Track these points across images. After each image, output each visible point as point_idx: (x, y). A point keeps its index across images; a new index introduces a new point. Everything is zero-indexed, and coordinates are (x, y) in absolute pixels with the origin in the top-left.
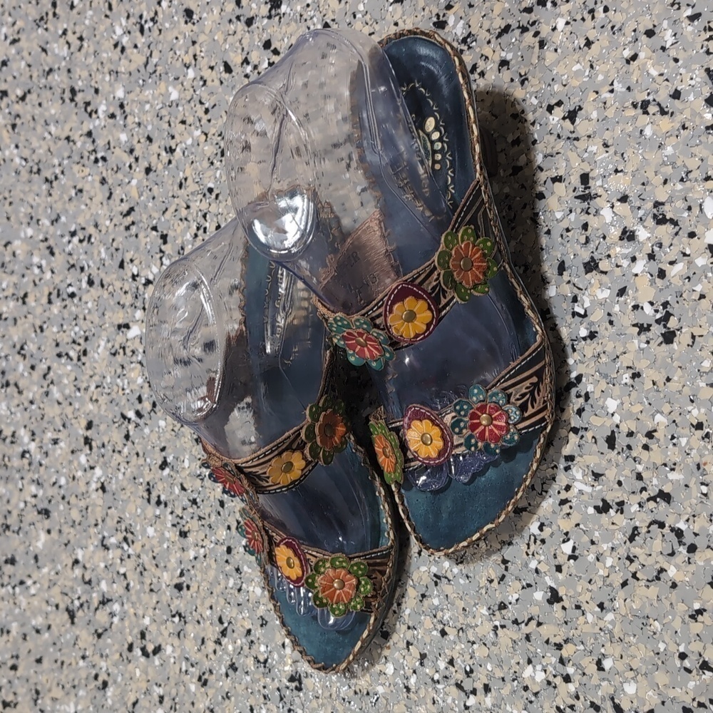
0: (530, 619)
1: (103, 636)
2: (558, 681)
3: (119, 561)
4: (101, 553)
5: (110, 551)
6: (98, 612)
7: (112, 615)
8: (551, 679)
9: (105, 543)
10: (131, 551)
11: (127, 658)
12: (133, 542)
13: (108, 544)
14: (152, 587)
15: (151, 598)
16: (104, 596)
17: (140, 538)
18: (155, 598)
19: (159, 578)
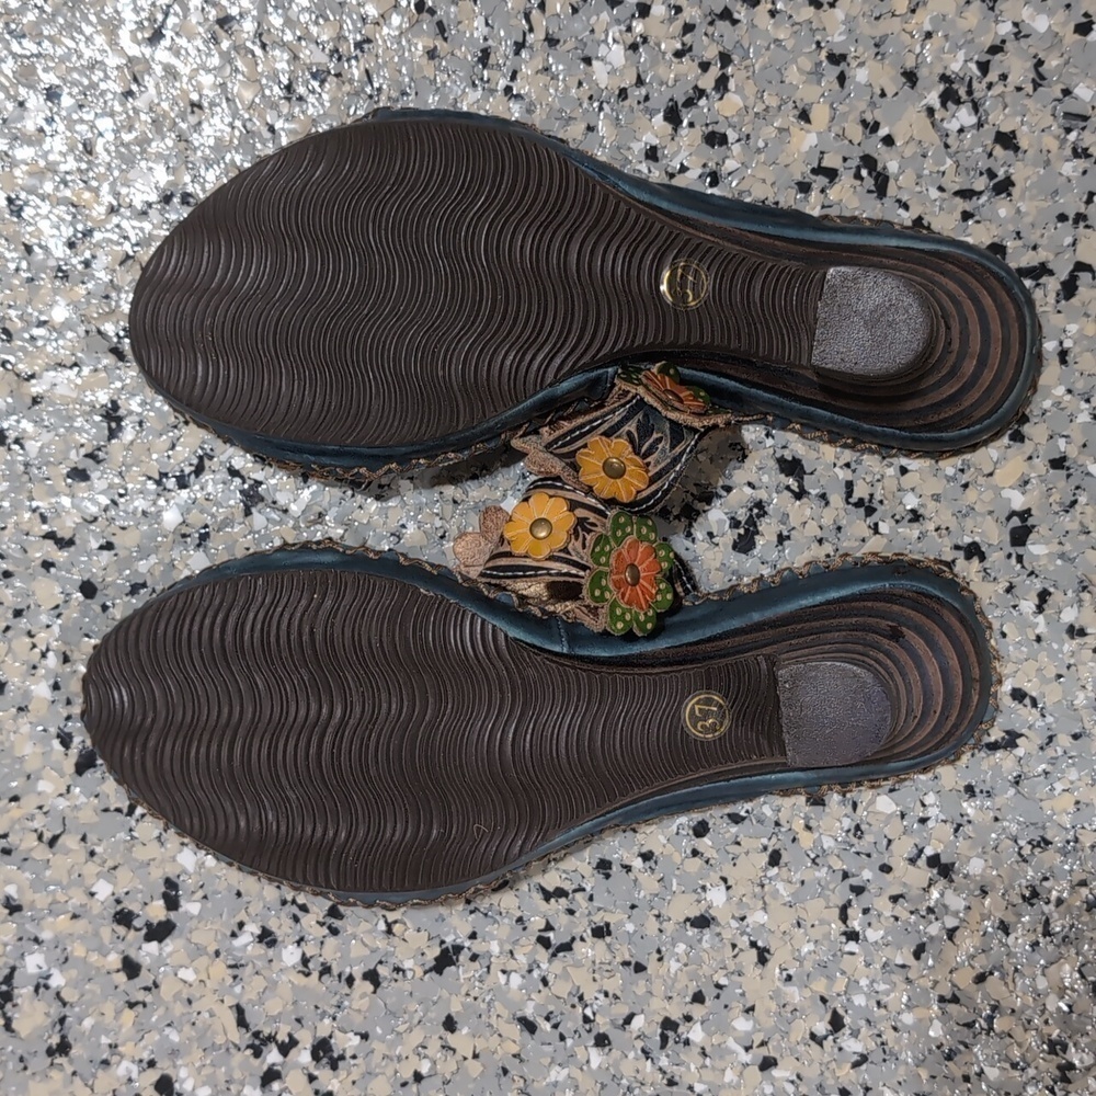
0: (527, 16)
1: (70, 1039)
2: (638, 27)
6: (14, 1025)
7: (41, 986)
8: (629, 39)
11: (147, 989)
14: (48, 835)
15: (67, 852)
18: (70, 841)
19: (40, 808)
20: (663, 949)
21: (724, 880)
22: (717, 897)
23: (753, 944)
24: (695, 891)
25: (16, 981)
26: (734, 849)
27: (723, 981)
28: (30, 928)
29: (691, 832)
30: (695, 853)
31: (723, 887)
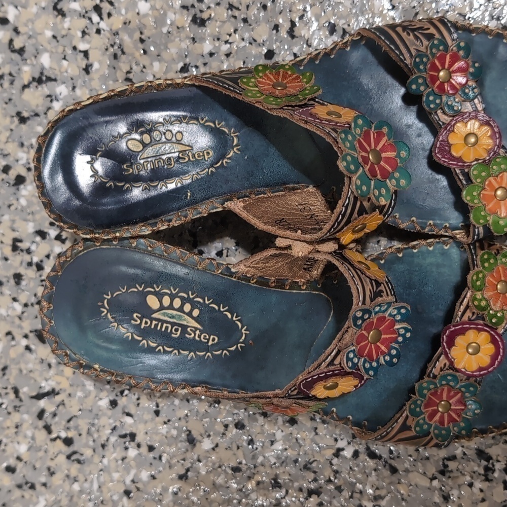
1: (29, 122)
3: (80, 34)
4: (51, 18)
5: (67, 20)
6: (26, 90)
7: (51, 97)
9: (59, 7)
10: (103, 25)
12: (109, 15)
13: (65, 9)
14: (131, 76)
16: (42, 73)
17: (123, 12)
19: (144, 67)
20: (171, 423)
21: (217, 446)
22: (207, 444)
23: (188, 470)
24: (206, 432)
25: (50, 84)
26: (235, 448)
27: (164, 459)
28: (79, 83)
29: (236, 421)
30: (226, 426)
31: (213, 446)
